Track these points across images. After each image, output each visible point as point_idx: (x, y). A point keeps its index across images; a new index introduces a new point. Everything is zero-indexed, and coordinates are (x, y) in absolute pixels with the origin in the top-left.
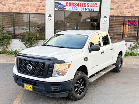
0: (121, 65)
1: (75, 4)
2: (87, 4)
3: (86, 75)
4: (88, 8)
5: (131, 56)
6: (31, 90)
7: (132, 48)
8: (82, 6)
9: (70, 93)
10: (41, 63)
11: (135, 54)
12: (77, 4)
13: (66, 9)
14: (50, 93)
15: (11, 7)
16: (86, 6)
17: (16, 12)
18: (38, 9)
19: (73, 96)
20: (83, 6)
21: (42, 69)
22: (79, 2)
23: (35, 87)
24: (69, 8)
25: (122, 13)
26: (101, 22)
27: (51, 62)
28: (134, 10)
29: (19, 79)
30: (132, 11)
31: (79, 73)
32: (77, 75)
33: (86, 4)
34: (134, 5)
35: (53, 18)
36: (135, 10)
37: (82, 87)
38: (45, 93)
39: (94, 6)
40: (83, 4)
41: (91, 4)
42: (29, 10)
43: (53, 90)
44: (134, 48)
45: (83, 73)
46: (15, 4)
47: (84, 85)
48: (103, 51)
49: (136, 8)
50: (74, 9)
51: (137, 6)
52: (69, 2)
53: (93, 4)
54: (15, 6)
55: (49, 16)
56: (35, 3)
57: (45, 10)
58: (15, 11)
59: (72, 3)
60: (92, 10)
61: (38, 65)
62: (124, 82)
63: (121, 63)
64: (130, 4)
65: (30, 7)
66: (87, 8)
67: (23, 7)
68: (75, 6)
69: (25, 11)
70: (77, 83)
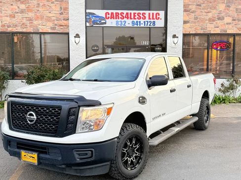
0: (207, 117)
1: (121, 15)
2: (143, 15)
3: (143, 130)
4: (145, 22)
5: (224, 103)
6: (35, 162)
7: (226, 90)
8: (135, 19)
9: (113, 165)
10: (53, 107)
11: (231, 100)
12: (124, 15)
13: (105, 23)
14: (73, 168)
15: (8, 23)
16: (140, 19)
17: (17, 31)
18: (56, 25)
19: (120, 173)
20: (136, 17)
21: (55, 120)
22: (129, 12)
23: (42, 155)
24: (112, 22)
25: (204, 29)
26: (168, 44)
27: (73, 104)
28: (225, 23)
29: (12, 143)
30: (222, 25)
31: (130, 127)
32: (125, 130)
33: (140, 14)
34: (224, 13)
35: (82, 40)
36: (227, 23)
37: (136, 154)
38: (63, 166)
39: (155, 17)
40: (136, 15)
41: (149, 14)
42: (40, 26)
43: (78, 160)
44: (229, 88)
45: (137, 126)
46: (14, 17)
47: (141, 150)
48: (174, 88)
49: (228, 20)
50: (119, 23)
51: (229, 16)
52: (110, 11)
53: (153, 14)
54: (14, 21)
55: (75, 37)
56: (50, 15)
57: (67, 26)
58: (15, 30)
59: (116, 13)
60: (152, 24)
61: (47, 113)
62: (215, 146)
63: (208, 113)
64: (218, 12)
65: (40, 22)
66: (142, 21)
67: (28, 22)
68: (121, 18)
69: (32, 28)
70: (126, 146)
